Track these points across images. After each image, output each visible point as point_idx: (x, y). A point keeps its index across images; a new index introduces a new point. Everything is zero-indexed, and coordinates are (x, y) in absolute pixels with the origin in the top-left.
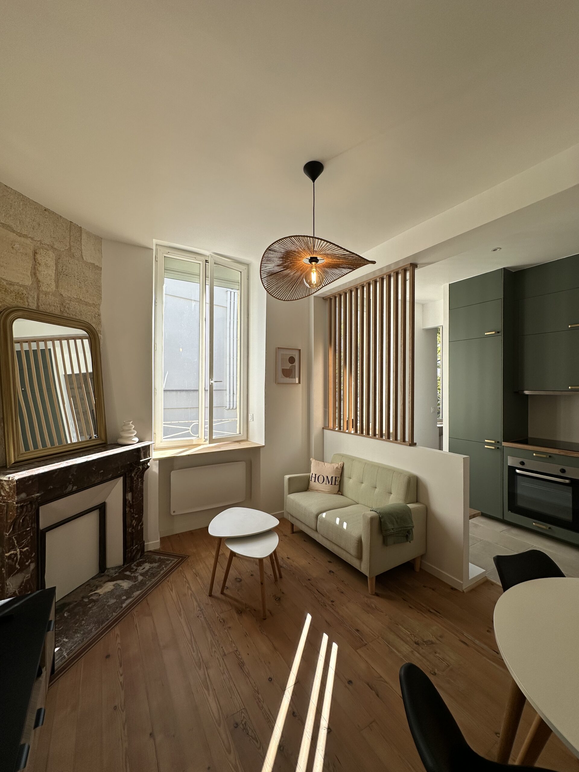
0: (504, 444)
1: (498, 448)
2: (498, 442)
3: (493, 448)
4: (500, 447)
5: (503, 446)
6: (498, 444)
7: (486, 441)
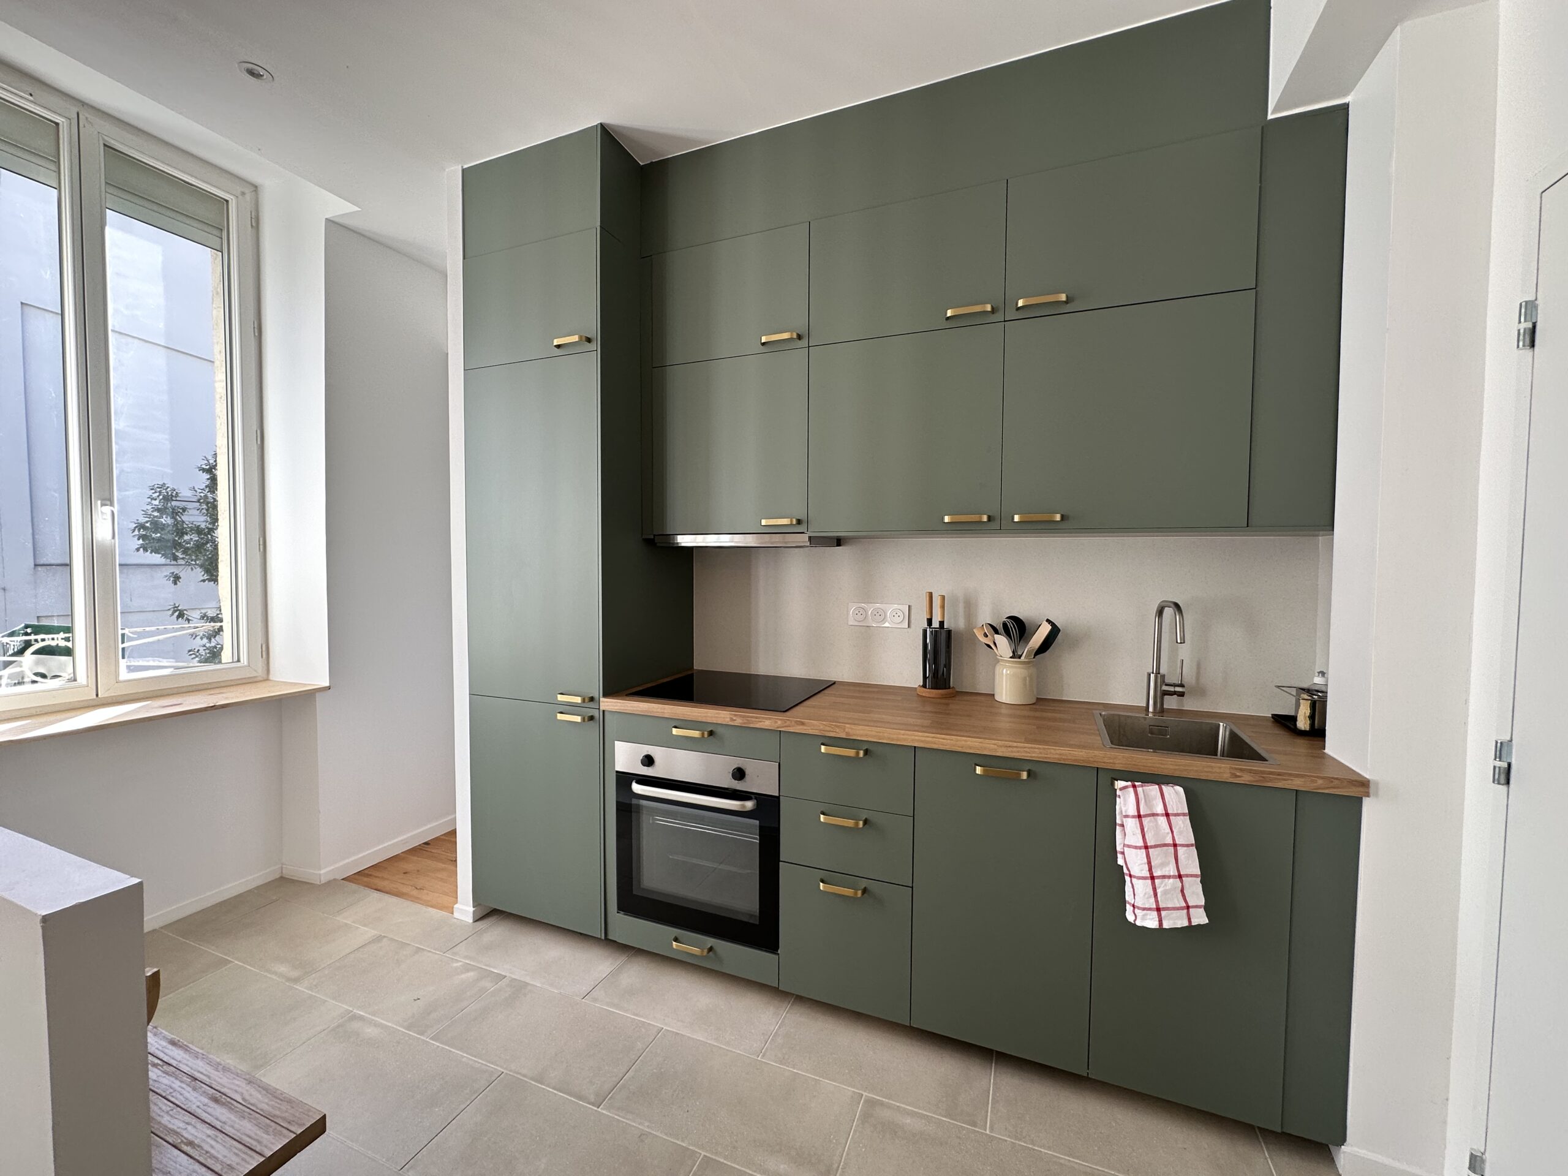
0: (609, 704)
1: (592, 718)
2: (592, 699)
3: (578, 719)
4: (595, 713)
5: (604, 711)
6: (591, 705)
7: (560, 698)
